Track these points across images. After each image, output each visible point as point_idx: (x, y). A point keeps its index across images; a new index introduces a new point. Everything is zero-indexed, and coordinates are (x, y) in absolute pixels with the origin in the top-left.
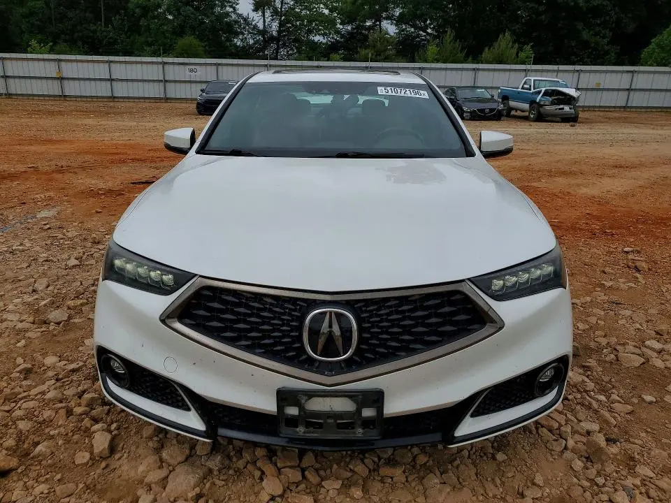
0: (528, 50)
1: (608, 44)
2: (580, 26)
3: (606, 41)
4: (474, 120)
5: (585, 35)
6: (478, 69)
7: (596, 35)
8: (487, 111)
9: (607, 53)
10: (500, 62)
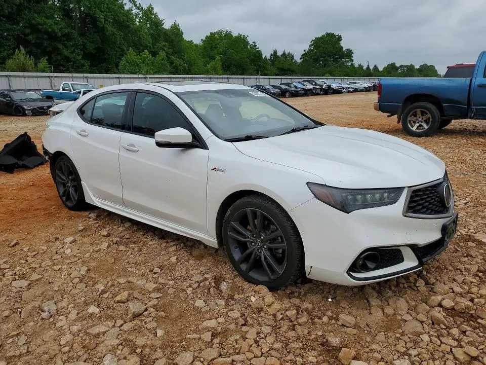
0: (44, 62)
1: (83, 59)
2: (60, 46)
3: (80, 57)
4: (36, 115)
5: (66, 53)
6: (9, 76)
7: (73, 52)
8: (45, 108)
9: (83, 65)
10: (24, 71)
